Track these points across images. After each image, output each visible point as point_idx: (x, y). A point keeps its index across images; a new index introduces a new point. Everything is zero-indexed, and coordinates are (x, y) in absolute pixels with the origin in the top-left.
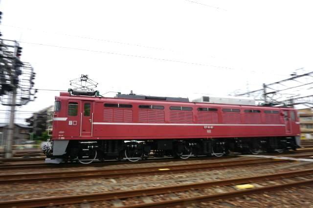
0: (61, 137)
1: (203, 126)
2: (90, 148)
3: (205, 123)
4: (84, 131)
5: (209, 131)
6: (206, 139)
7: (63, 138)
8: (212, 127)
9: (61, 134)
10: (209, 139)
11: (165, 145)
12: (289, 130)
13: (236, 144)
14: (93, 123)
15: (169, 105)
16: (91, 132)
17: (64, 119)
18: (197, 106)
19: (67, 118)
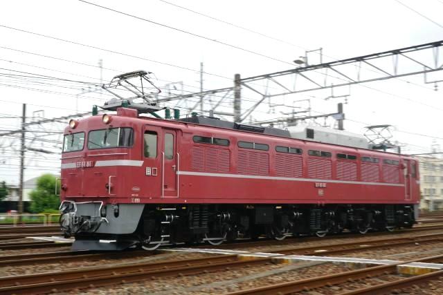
0: (135, 197)
1: (314, 183)
3: (316, 178)
4: (166, 187)
5: (321, 192)
6: (317, 205)
7: (137, 200)
8: (324, 186)
9: (135, 192)
10: (321, 205)
11: (265, 214)
12: (409, 194)
13: (348, 214)
14: (179, 173)
15: (276, 142)
16: (176, 189)
17: (139, 163)
18: (307, 147)
19: (142, 162)
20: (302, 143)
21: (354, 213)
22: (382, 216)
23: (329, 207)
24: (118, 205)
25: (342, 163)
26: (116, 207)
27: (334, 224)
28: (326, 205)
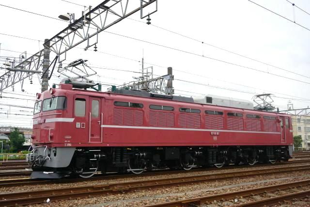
0: (68, 143)
2: (97, 158)
3: (211, 129)
4: (92, 135)
5: (215, 138)
6: (213, 146)
7: (69, 145)
8: (218, 134)
9: (67, 139)
10: (215, 147)
11: (173, 153)
12: (284, 138)
13: (237, 153)
14: (103, 126)
15: (179, 105)
16: (101, 137)
17: (71, 120)
18: (204, 108)
19: (74, 119)
20: (200, 106)
21: (243, 152)
22: (265, 153)
23: (222, 148)
24: (56, 148)
25: (231, 118)
26: (54, 149)
27: (227, 159)
28: (219, 146)
